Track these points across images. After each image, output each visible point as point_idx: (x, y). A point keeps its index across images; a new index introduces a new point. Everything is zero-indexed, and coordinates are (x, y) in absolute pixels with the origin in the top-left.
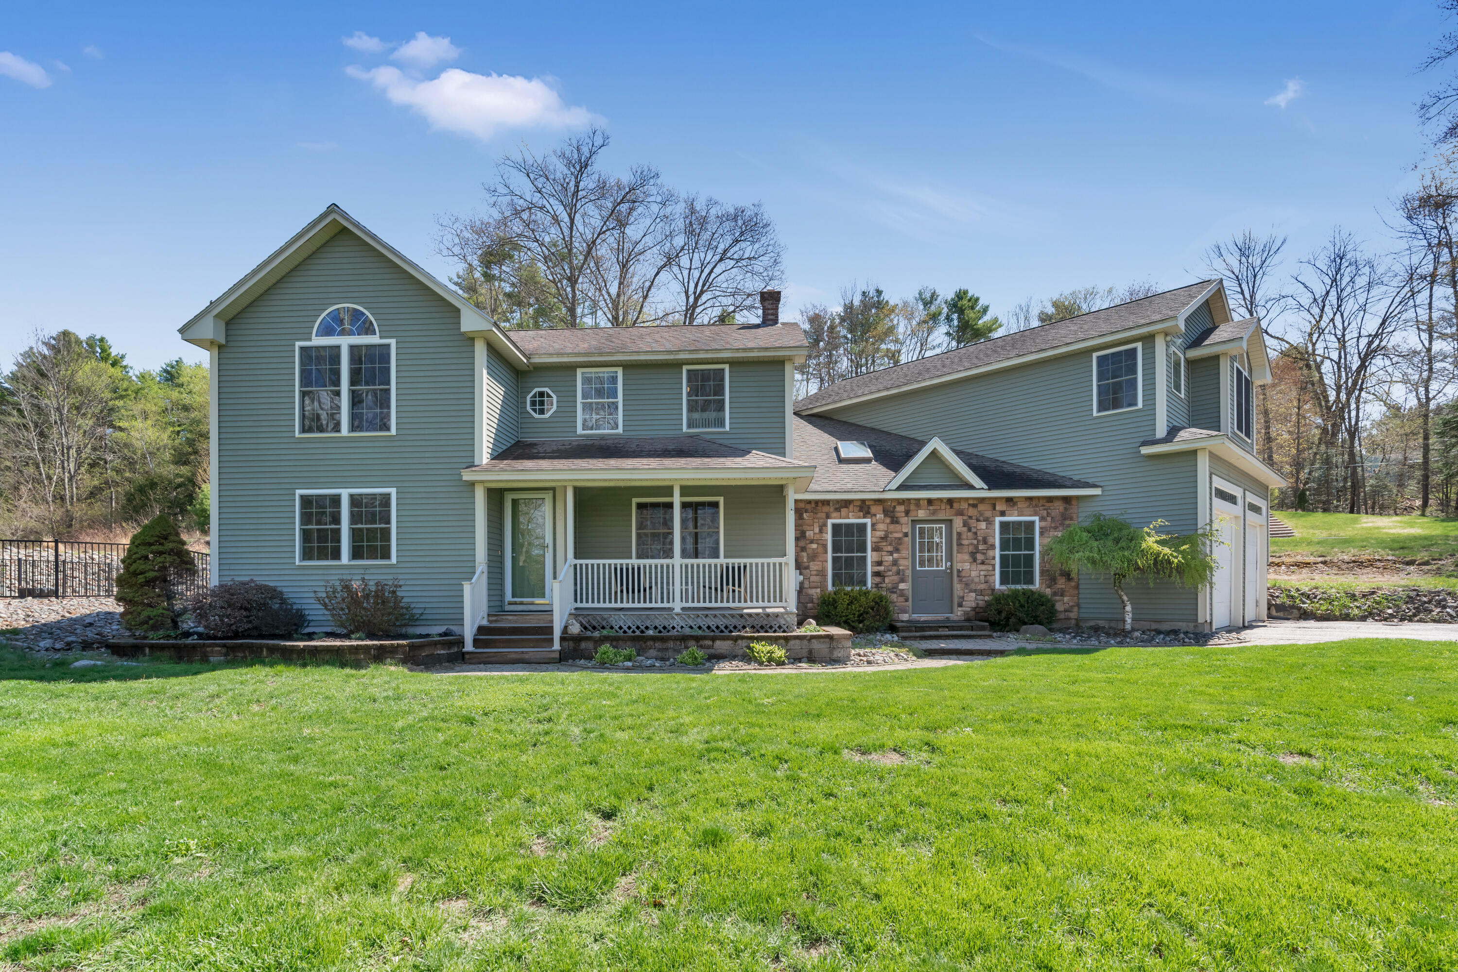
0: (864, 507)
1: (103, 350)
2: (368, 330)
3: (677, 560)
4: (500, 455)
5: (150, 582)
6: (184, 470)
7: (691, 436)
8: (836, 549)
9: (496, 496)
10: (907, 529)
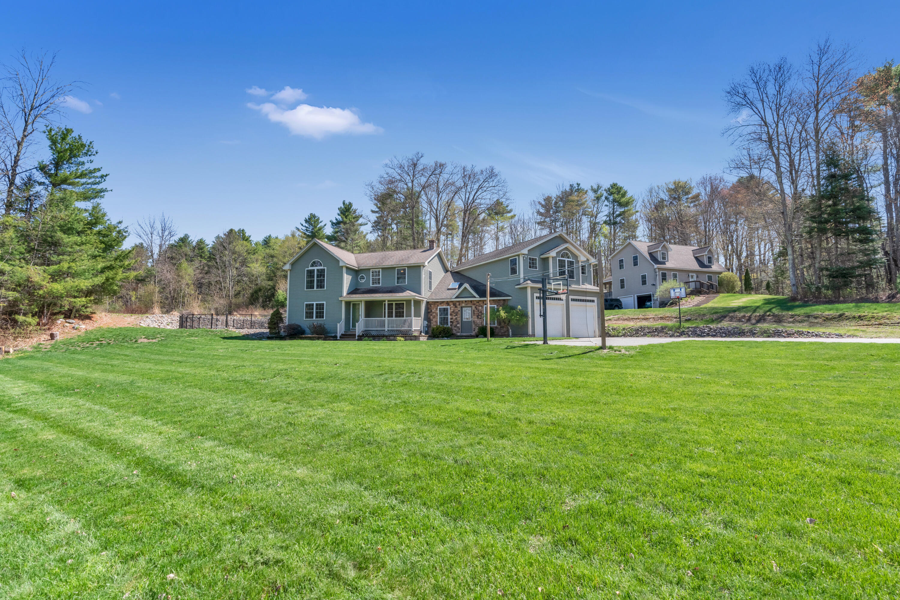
0: (448, 303)
1: (243, 235)
2: (321, 265)
3: (386, 318)
4: (350, 293)
5: (275, 324)
6: (270, 283)
7: (397, 286)
8: (440, 315)
9: (348, 304)
10: (460, 309)
